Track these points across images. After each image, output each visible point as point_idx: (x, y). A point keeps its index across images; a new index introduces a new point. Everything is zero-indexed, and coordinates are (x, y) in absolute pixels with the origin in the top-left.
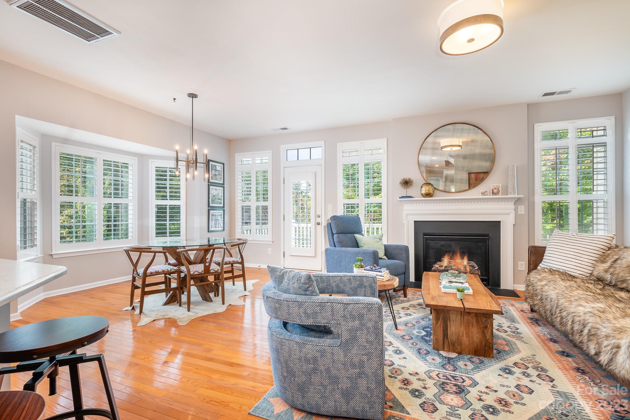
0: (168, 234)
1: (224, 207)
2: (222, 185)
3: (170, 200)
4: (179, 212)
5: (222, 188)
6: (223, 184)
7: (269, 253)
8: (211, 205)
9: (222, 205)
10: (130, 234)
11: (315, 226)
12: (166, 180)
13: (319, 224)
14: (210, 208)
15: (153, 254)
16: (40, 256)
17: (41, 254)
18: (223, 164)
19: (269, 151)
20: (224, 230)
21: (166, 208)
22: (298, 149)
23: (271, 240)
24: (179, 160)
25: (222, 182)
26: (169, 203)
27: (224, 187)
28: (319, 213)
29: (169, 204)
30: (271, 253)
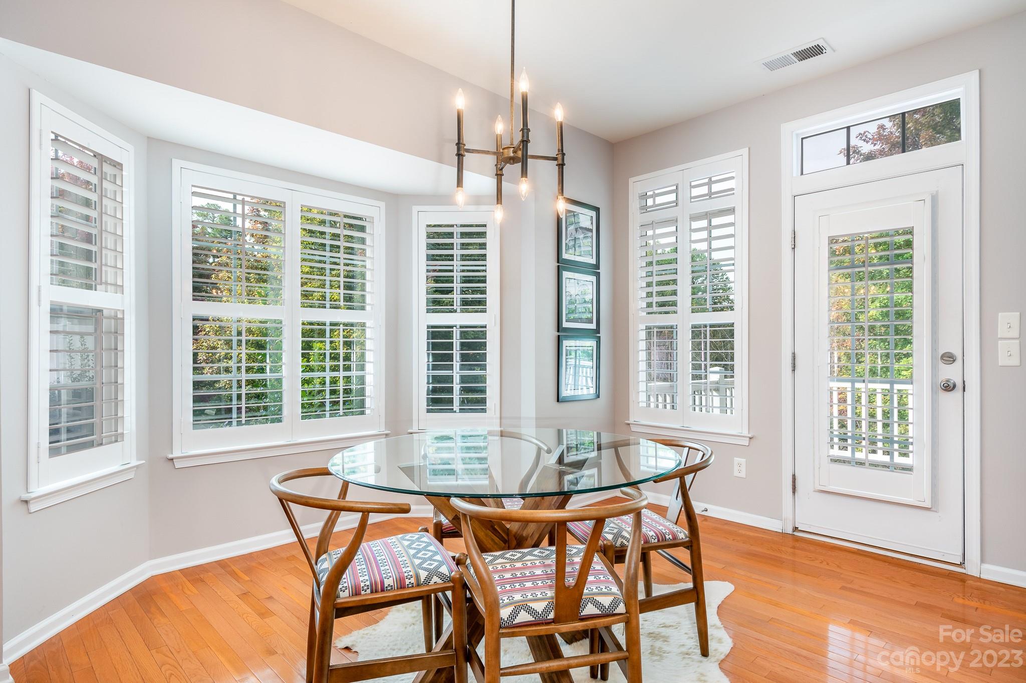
0: (456, 405)
1: (597, 330)
2: (594, 269)
3: (462, 311)
4: (483, 346)
5: (594, 279)
6: (597, 266)
7: (736, 473)
8: (565, 325)
9: (593, 326)
10: (368, 403)
11: (934, 392)
12: (450, 258)
13: (949, 387)
14: (562, 333)
15: (360, 515)
16: (134, 463)
17: (138, 459)
18: (597, 210)
19: (739, 152)
20: (598, 396)
21: (449, 335)
22: (848, 128)
23: (745, 432)
24: (468, 151)
25: (593, 261)
26: (458, 319)
27: (598, 275)
28: (951, 345)
29: (459, 323)
30: (743, 474)
